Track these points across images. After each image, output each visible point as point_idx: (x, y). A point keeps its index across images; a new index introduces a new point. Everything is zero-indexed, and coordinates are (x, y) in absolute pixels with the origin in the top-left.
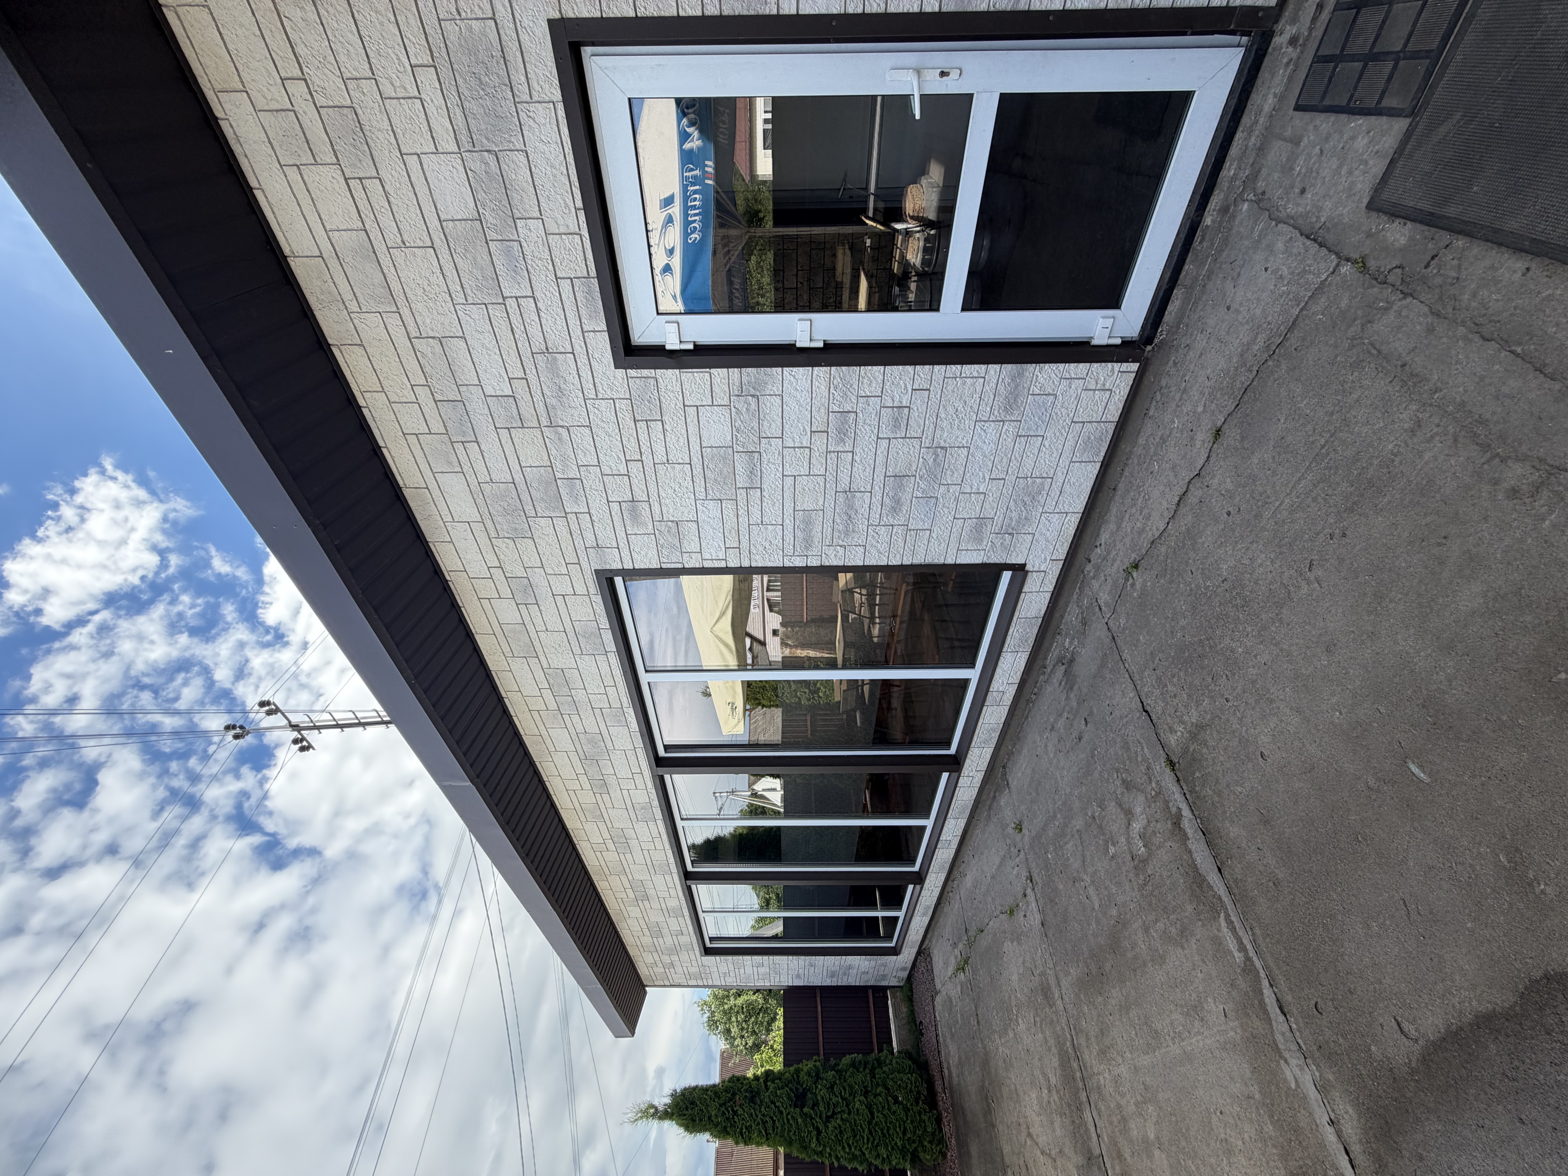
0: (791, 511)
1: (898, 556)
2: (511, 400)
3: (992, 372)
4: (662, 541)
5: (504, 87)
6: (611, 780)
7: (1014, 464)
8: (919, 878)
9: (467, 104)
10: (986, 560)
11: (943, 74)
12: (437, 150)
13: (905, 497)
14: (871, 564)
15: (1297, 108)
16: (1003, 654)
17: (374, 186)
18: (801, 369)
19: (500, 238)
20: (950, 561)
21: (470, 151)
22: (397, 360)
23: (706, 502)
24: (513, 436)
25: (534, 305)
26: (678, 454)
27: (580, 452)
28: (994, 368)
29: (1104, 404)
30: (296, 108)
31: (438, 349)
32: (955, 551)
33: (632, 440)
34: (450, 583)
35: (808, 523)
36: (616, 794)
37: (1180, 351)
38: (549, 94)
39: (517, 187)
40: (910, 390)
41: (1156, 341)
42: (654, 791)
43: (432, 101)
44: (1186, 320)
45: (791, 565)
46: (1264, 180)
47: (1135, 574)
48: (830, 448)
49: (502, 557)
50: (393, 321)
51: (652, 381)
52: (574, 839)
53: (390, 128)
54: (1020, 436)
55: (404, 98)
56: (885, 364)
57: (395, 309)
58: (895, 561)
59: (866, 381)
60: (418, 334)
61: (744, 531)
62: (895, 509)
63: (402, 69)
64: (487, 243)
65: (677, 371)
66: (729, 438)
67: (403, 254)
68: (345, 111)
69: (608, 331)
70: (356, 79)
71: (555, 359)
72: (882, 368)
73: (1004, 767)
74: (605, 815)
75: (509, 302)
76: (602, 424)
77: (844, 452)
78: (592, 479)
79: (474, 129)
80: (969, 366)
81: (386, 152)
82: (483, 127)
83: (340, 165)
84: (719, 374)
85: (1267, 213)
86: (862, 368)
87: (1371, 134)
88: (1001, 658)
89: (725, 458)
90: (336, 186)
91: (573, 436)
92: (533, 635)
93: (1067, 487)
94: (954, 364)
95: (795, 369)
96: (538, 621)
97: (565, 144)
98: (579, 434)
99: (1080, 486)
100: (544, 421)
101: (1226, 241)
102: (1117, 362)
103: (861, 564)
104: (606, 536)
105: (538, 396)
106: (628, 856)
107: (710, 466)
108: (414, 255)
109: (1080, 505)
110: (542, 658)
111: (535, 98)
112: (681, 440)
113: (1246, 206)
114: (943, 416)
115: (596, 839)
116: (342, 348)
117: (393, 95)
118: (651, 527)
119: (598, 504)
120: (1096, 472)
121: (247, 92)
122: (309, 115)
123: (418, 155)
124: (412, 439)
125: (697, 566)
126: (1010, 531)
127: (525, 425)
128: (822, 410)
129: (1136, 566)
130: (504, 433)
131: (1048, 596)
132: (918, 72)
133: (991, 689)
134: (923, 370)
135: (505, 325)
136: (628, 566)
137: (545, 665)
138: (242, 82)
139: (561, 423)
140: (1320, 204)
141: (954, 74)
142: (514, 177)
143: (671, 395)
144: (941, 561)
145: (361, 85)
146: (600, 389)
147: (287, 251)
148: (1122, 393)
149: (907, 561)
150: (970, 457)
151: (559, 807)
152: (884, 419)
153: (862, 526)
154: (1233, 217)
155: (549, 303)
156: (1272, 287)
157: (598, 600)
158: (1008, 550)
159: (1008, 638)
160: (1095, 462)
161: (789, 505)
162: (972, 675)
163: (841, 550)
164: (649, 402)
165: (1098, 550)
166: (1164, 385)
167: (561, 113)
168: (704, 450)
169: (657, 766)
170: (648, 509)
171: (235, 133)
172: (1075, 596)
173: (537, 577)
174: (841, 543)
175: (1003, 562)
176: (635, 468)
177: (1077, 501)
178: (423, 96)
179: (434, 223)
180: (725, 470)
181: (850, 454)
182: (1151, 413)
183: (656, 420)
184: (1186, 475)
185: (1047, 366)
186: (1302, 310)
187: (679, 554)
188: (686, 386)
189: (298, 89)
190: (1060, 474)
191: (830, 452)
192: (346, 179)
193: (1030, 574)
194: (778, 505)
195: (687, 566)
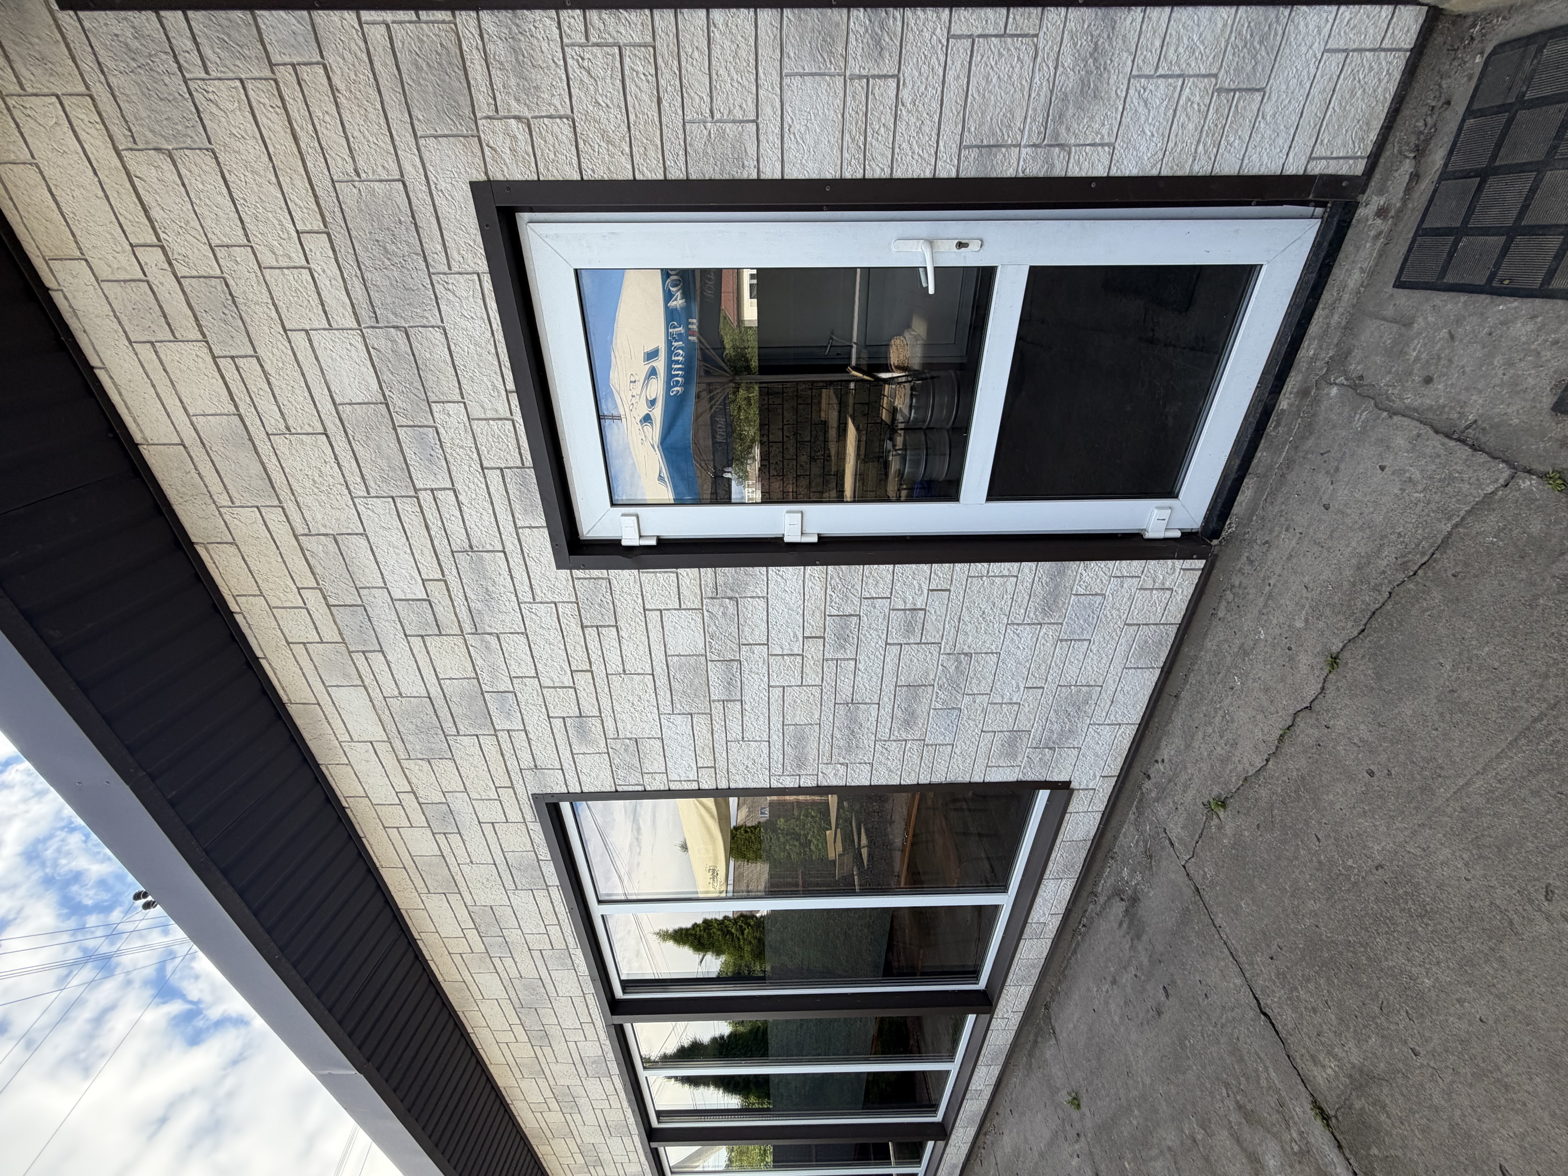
0: (780, 726)
1: (913, 774)
2: (426, 605)
3: (1027, 571)
4: (616, 761)
5: (415, 257)
6: (554, 1031)
7: (1054, 672)
8: (942, 1132)
9: (367, 275)
10: (1021, 777)
11: (960, 245)
12: (330, 324)
13: (921, 709)
14: (879, 783)
15: (1399, 284)
16: (1044, 882)
17: (250, 366)
18: (790, 568)
19: (412, 423)
20: (977, 779)
21: (373, 327)
22: (280, 560)
23: (673, 717)
24: (428, 644)
25: (454, 499)
26: (638, 662)
27: (513, 662)
28: (1028, 567)
29: (1163, 605)
30: (150, 278)
31: (332, 547)
32: (983, 768)
33: (578, 648)
34: (348, 811)
35: (801, 739)
36: (560, 1047)
37: (1256, 547)
38: (472, 265)
39: (432, 368)
40: (926, 591)
41: (1224, 534)
42: (608, 1042)
43: (324, 271)
44: (1260, 512)
45: (780, 786)
46: (1359, 363)
47: (1222, 814)
48: (827, 656)
49: (414, 780)
50: (275, 517)
51: (604, 583)
52: (507, 1099)
53: (270, 301)
54: (1061, 641)
55: (288, 268)
56: (894, 562)
57: (276, 503)
58: (910, 780)
59: (871, 581)
60: (306, 531)
61: (720, 748)
62: (910, 720)
63: (285, 236)
64: (395, 429)
65: (636, 572)
66: (702, 645)
67: (287, 442)
68: (214, 282)
69: (548, 527)
70: (227, 246)
71: (482, 558)
72: (891, 566)
73: (1047, 1007)
74: (547, 1071)
75: (422, 495)
76: (541, 631)
77: (844, 659)
78: (528, 692)
79: (377, 302)
80: (998, 564)
81: (266, 328)
82: (389, 300)
83: (207, 342)
84: (688, 575)
85: (1372, 402)
86: (866, 567)
87: (1540, 319)
88: (1042, 886)
89: (696, 669)
90: (201, 365)
91: (504, 644)
92: (455, 869)
93: (1120, 696)
94: (980, 562)
95: (782, 569)
96: (460, 852)
97: (492, 320)
98: (511, 643)
99: (1136, 694)
100: (468, 627)
101: (1309, 428)
102: (1179, 558)
103: (867, 783)
104: (546, 756)
105: (459, 600)
106: (577, 1117)
107: (678, 676)
108: (302, 442)
109: (1136, 715)
110: (466, 894)
111: (455, 269)
112: (641, 648)
113: (1334, 391)
114: (967, 619)
115: (534, 1097)
116: (210, 547)
117: (275, 264)
118: (603, 744)
119: (535, 720)
120: (1155, 679)
121: (86, 260)
122: (167, 285)
123: (307, 331)
124: (299, 650)
125: (662, 788)
126: (1051, 745)
127: (443, 633)
128: (817, 614)
129: (1223, 804)
130: (416, 642)
131: (1098, 817)
132: (931, 242)
133: (1030, 921)
134: (942, 570)
135: (417, 520)
136: (575, 788)
137: (469, 902)
138: (80, 249)
139: (489, 630)
140: (1463, 398)
141: (974, 246)
142: (428, 356)
143: (629, 598)
144: (967, 779)
145: (233, 253)
146: (539, 592)
147: (138, 438)
148: (1185, 593)
149: (923, 780)
150: (1000, 664)
151: (487, 1062)
152: (894, 623)
153: (867, 741)
154: (1317, 401)
155: (474, 496)
156: (1396, 491)
157: (537, 829)
158: (1047, 765)
159: (1050, 864)
160: (1153, 668)
161: (776, 720)
162: (1005, 901)
163: (842, 769)
164: (600, 606)
165: (1160, 766)
166: (1237, 583)
167: (488, 285)
168: (669, 659)
169: (613, 1013)
170: (599, 726)
171: (71, 306)
172: (1132, 817)
173: (460, 803)
174: (842, 760)
175: (1043, 779)
176: (583, 680)
177: (1132, 711)
178: (312, 266)
179: (326, 406)
180: (696, 681)
181: (853, 663)
182: (1221, 614)
183: (609, 626)
184: (1287, 705)
185: (1093, 563)
186: (1456, 526)
187: (639, 775)
188: (647, 588)
189: (153, 258)
190: (1111, 681)
191: (827, 660)
192: (214, 358)
193: (1076, 793)
194: (763, 720)
195: (648, 788)
